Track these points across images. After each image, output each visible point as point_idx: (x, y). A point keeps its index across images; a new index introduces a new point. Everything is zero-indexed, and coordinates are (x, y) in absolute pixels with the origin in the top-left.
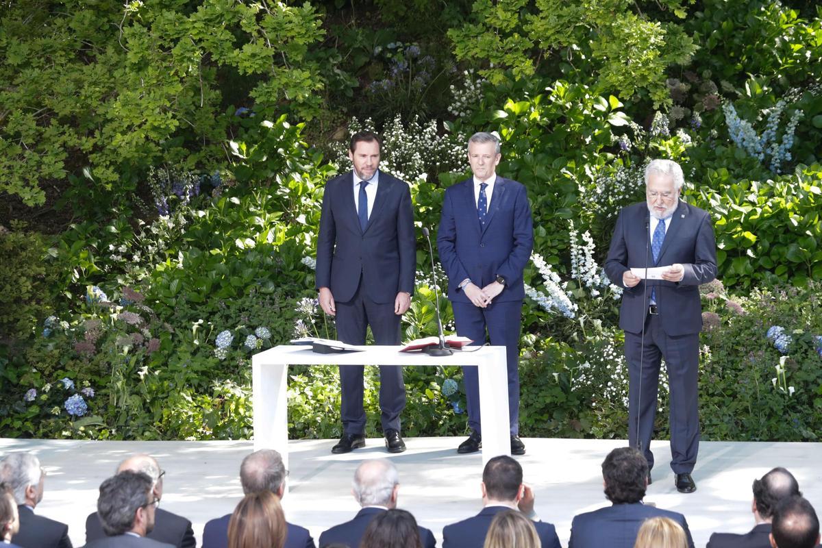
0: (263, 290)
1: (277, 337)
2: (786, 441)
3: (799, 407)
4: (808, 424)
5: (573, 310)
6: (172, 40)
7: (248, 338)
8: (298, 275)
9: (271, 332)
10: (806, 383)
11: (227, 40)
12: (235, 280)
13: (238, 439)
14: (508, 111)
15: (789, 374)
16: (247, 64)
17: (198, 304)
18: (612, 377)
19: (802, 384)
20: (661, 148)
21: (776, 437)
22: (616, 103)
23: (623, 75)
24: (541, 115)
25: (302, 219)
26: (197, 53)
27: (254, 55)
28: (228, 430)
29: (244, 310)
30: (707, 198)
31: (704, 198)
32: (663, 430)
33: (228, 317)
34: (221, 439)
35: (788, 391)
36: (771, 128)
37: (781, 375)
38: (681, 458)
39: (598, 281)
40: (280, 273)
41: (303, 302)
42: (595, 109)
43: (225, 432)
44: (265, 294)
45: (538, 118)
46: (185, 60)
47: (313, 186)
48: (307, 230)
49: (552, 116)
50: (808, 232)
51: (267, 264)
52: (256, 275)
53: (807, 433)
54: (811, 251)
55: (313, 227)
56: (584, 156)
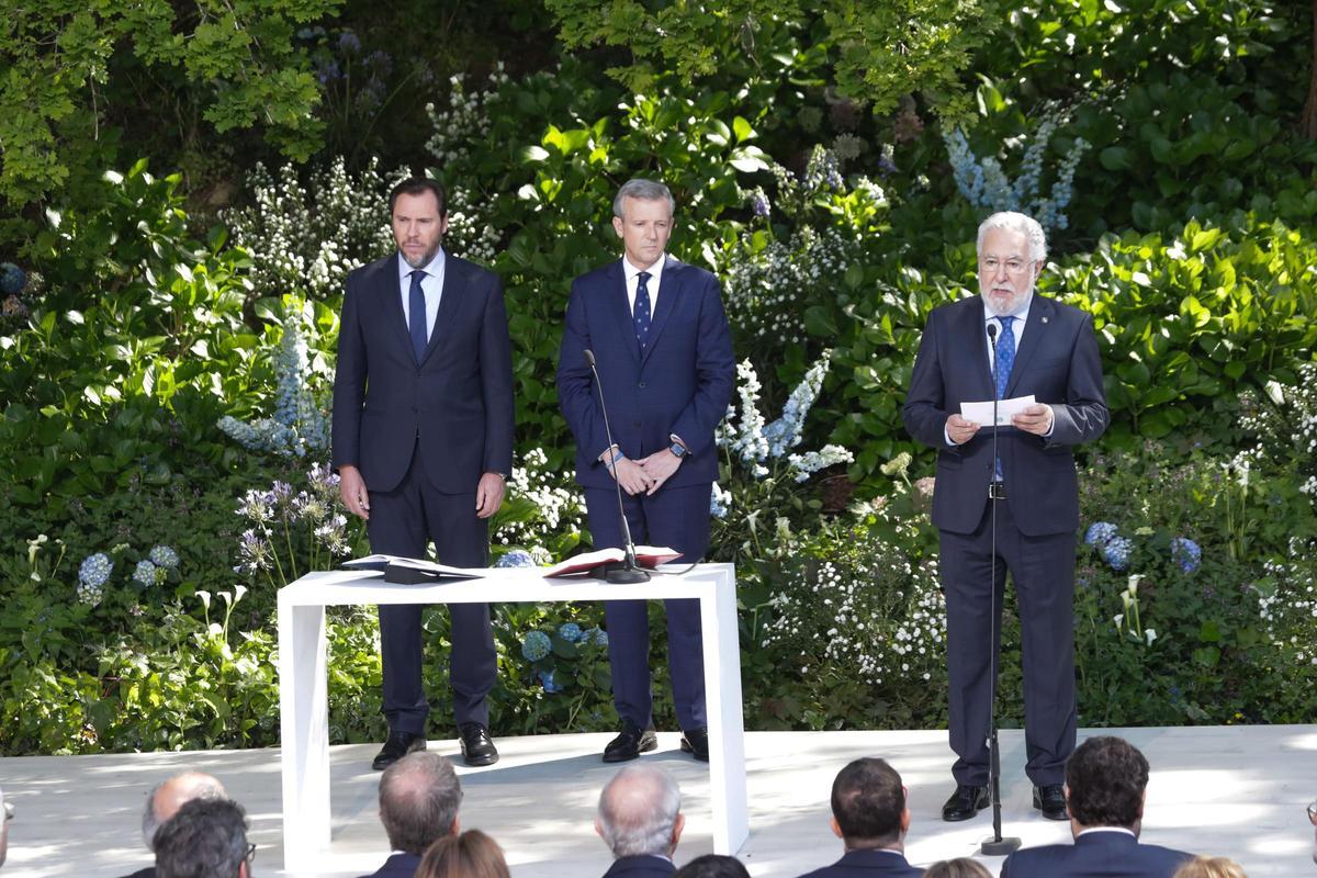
0: (151, 479)
1: (190, 564)
2: (1158, 725)
3: (1171, 666)
4: (1189, 696)
5: (723, 503)
6: (55, 19)
7: (140, 566)
8: (210, 451)
9: (179, 554)
10: (1174, 622)
11: (162, 17)
12: (99, 461)
13: (152, 750)
14: (550, 148)
15: (1144, 608)
16: (206, 60)
17: (29, 506)
18: (837, 618)
19: (1167, 623)
20: (835, 210)
21: (1138, 719)
22: (745, 130)
23: (896, 71)
24: (610, 153)
25: (201, 349)
26: (102, 41)
27: (217, 45)
28: (130, 734)
29: (119, 515)
30: (948, 297)
31: (944, 298)
32: (930, 713)
33: (88, 530)
34: (118, 752)
35: (1146, 637)
36: (1032, 170)
37: (1132, 608)
38: (1045, 757)
39: (765, 450)
40: (176, 447)
41: (250, 498)
42: (708, 141)
43: (125, 738)
44: (159, 486)
45: (606, 160)
46: (85, 56)
47: (216, 288)
48: (213, 368)
49: (631, 157)
50: (1133, 355)
51: (153, 432)
52: (138, 452)
53: (1193, 710)
54: (1140, 388)
55: (223, 363)
56: (691, 227)
